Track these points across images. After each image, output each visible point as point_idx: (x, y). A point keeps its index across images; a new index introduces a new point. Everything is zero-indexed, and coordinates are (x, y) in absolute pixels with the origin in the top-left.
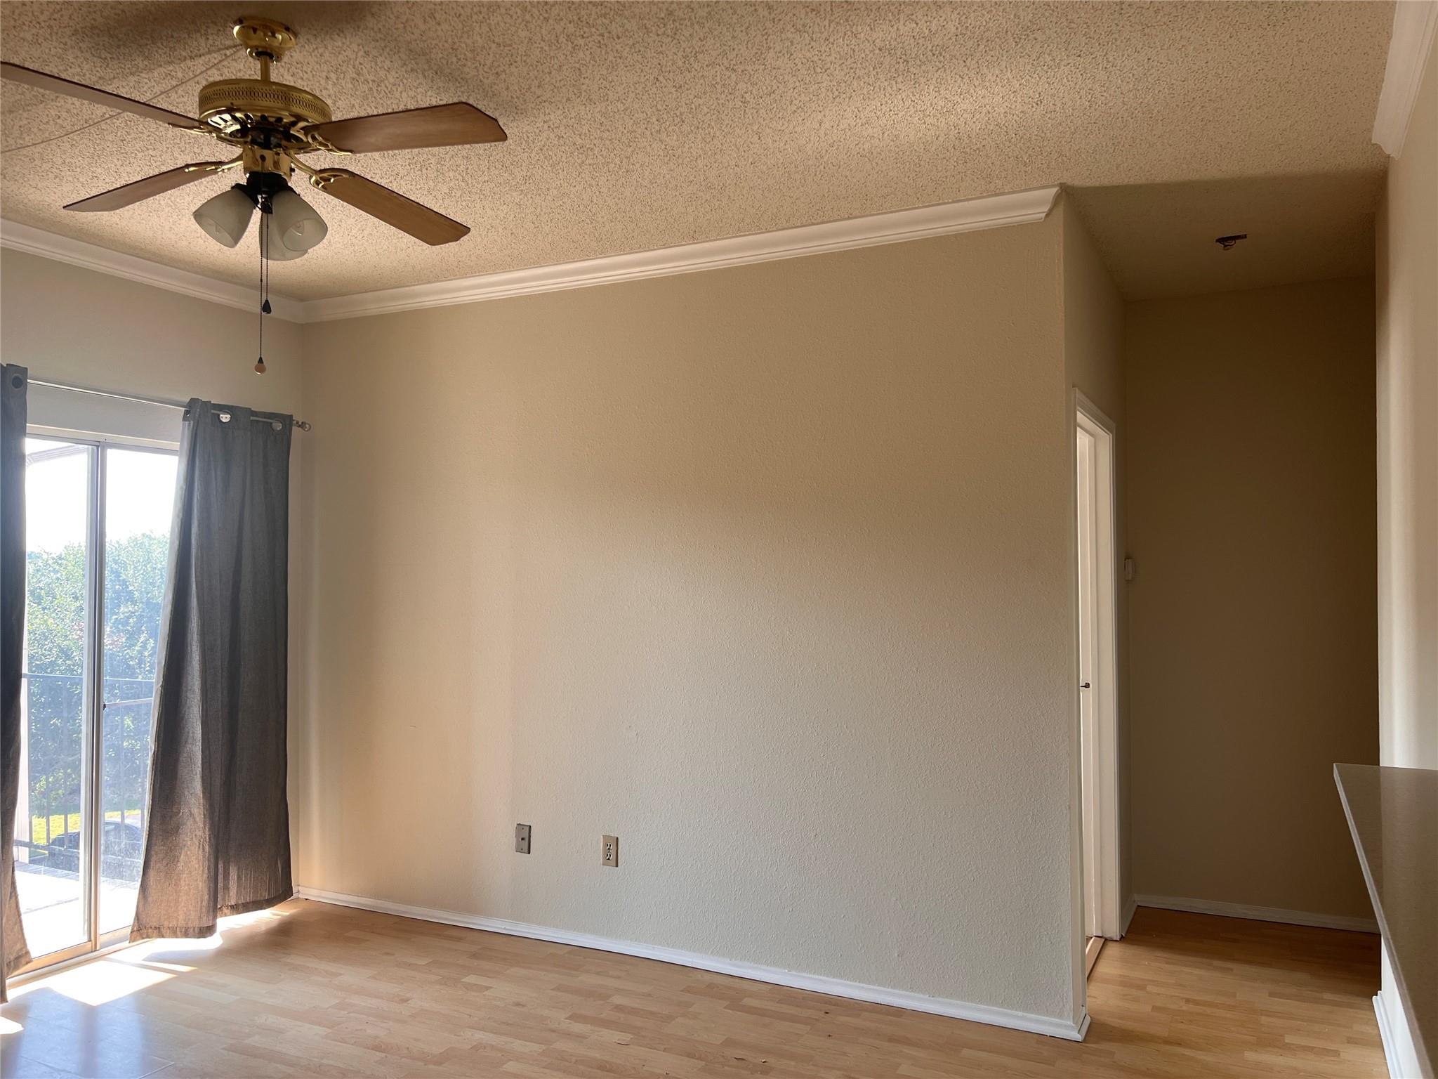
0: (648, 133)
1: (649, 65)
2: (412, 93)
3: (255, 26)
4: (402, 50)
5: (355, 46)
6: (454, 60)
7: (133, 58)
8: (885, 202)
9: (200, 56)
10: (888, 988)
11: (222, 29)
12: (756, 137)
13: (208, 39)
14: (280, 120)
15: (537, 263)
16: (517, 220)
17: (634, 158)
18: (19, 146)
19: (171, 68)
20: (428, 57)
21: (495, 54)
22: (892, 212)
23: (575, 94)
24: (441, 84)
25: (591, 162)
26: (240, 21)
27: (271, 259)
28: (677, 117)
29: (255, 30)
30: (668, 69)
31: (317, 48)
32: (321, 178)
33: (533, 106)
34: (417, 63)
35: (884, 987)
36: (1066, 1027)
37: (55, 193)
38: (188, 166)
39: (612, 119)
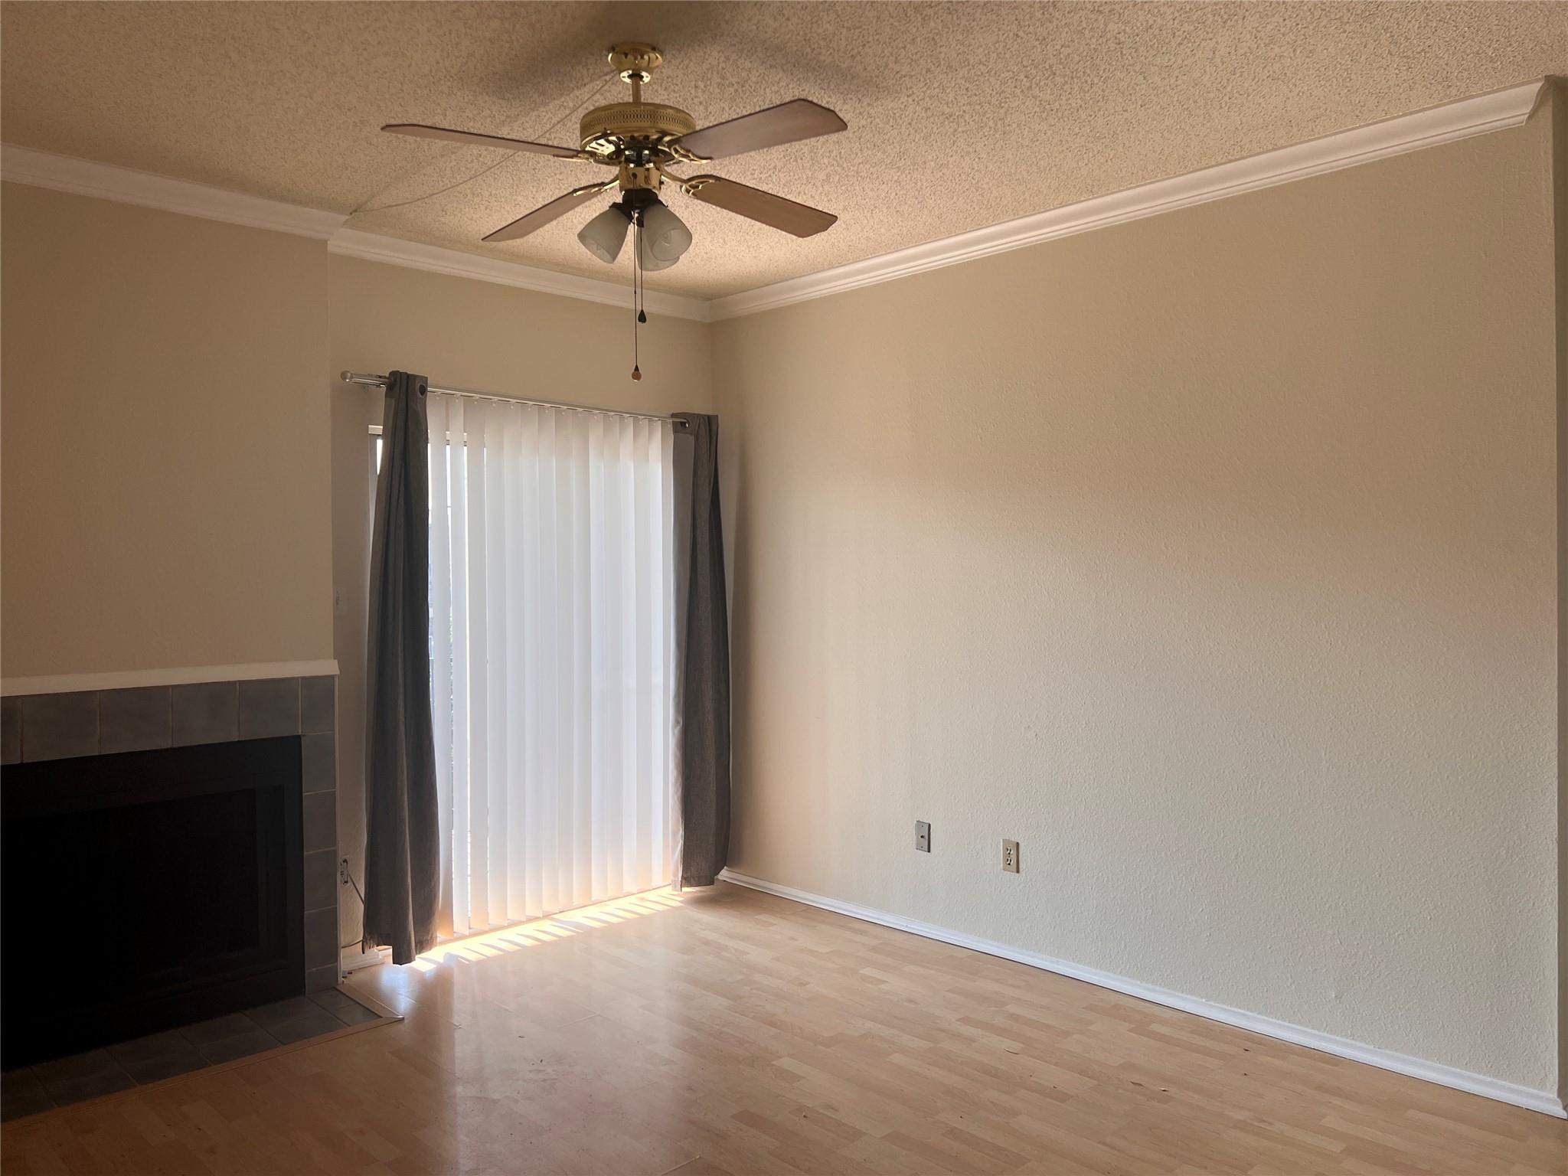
0: (1018, 91)
1: (1006, 22)
2: (775, 88)
3: (626, 52)
4: (759, 49)
5: (715, 54)
6: (809, 50)
7: (531, 95)
8: (1316, 126)
9: (585, 85)
10: (1324, 1031)
11: (598, 58)
12: (1141, 78)
13: (589, 69)
14: (647, 137)
15: (926, 239)
16: (899, 198)
17: (1009, 119)
18: (453, 184)
19: (563, 99)
20: (783, 52)
21: (847, 39)
22: (1326, 136)
23: (934, 64)
24: (801, 76)
25: (964, 129)
26: (612, 49)
27: (646, 270)
28: (1047, 70)
29: (626, 55)
30: (1027, 23)
31: (682, 61)
32: (690, 186)
33: (894, 81)
34: (775, 60)
35: (1319, 1030)
36: (1548, 1100)
37: (487, 222)
38: (575, 191)
39: (977, 83)
